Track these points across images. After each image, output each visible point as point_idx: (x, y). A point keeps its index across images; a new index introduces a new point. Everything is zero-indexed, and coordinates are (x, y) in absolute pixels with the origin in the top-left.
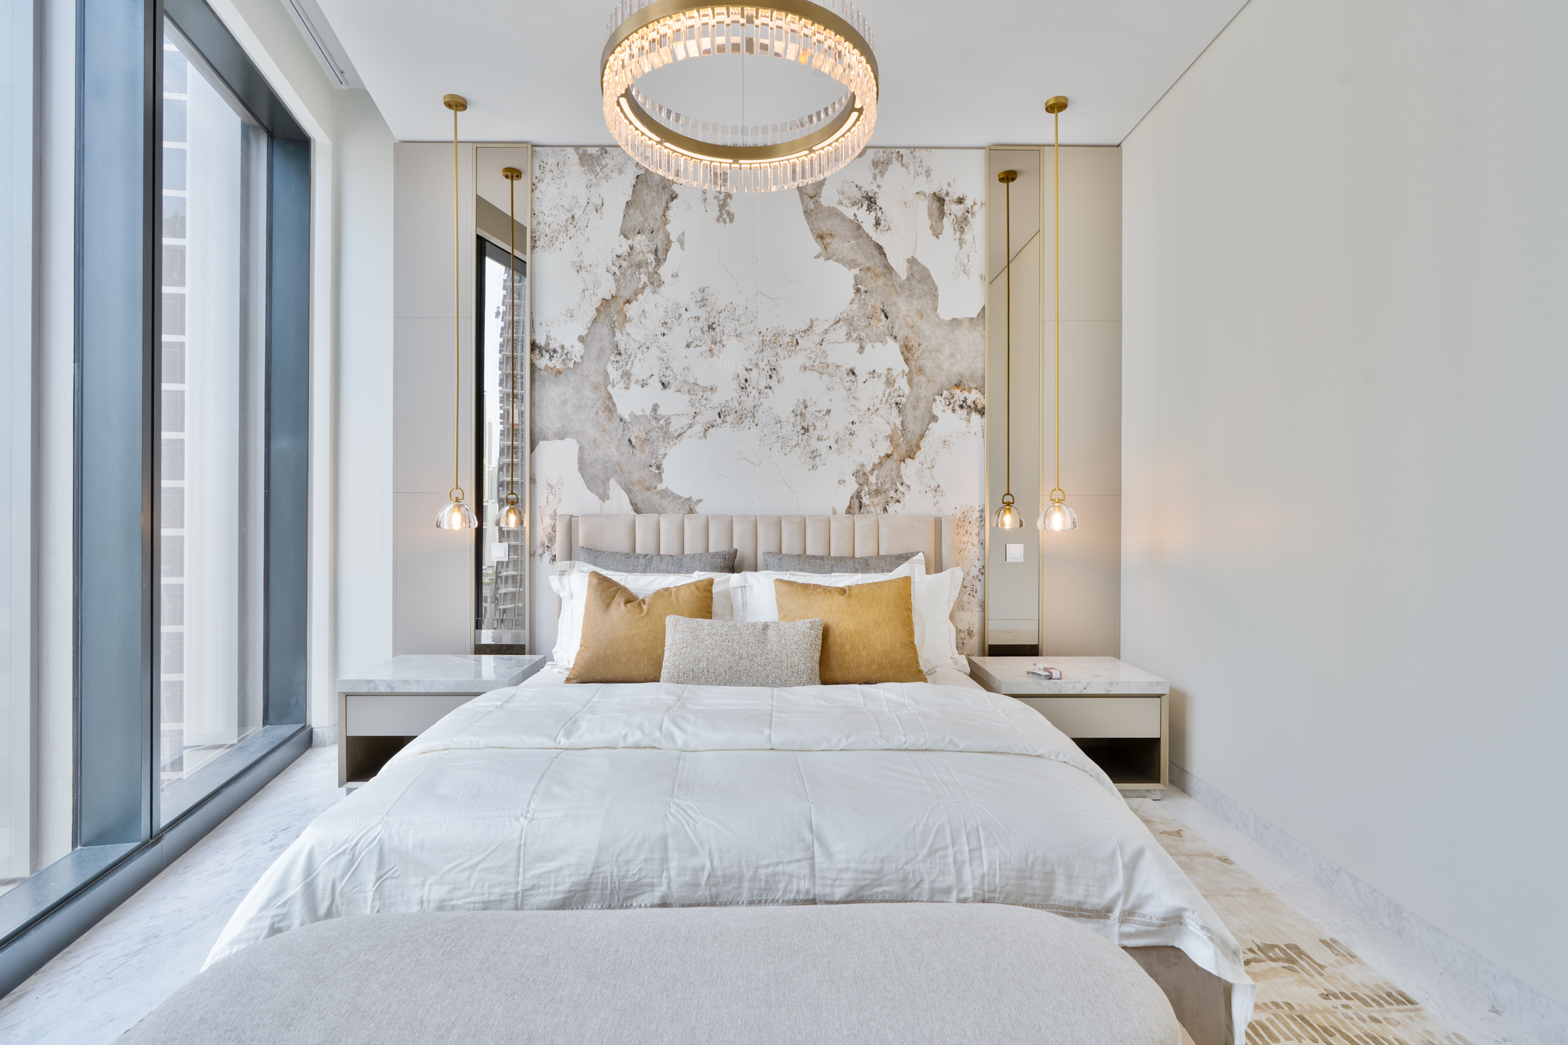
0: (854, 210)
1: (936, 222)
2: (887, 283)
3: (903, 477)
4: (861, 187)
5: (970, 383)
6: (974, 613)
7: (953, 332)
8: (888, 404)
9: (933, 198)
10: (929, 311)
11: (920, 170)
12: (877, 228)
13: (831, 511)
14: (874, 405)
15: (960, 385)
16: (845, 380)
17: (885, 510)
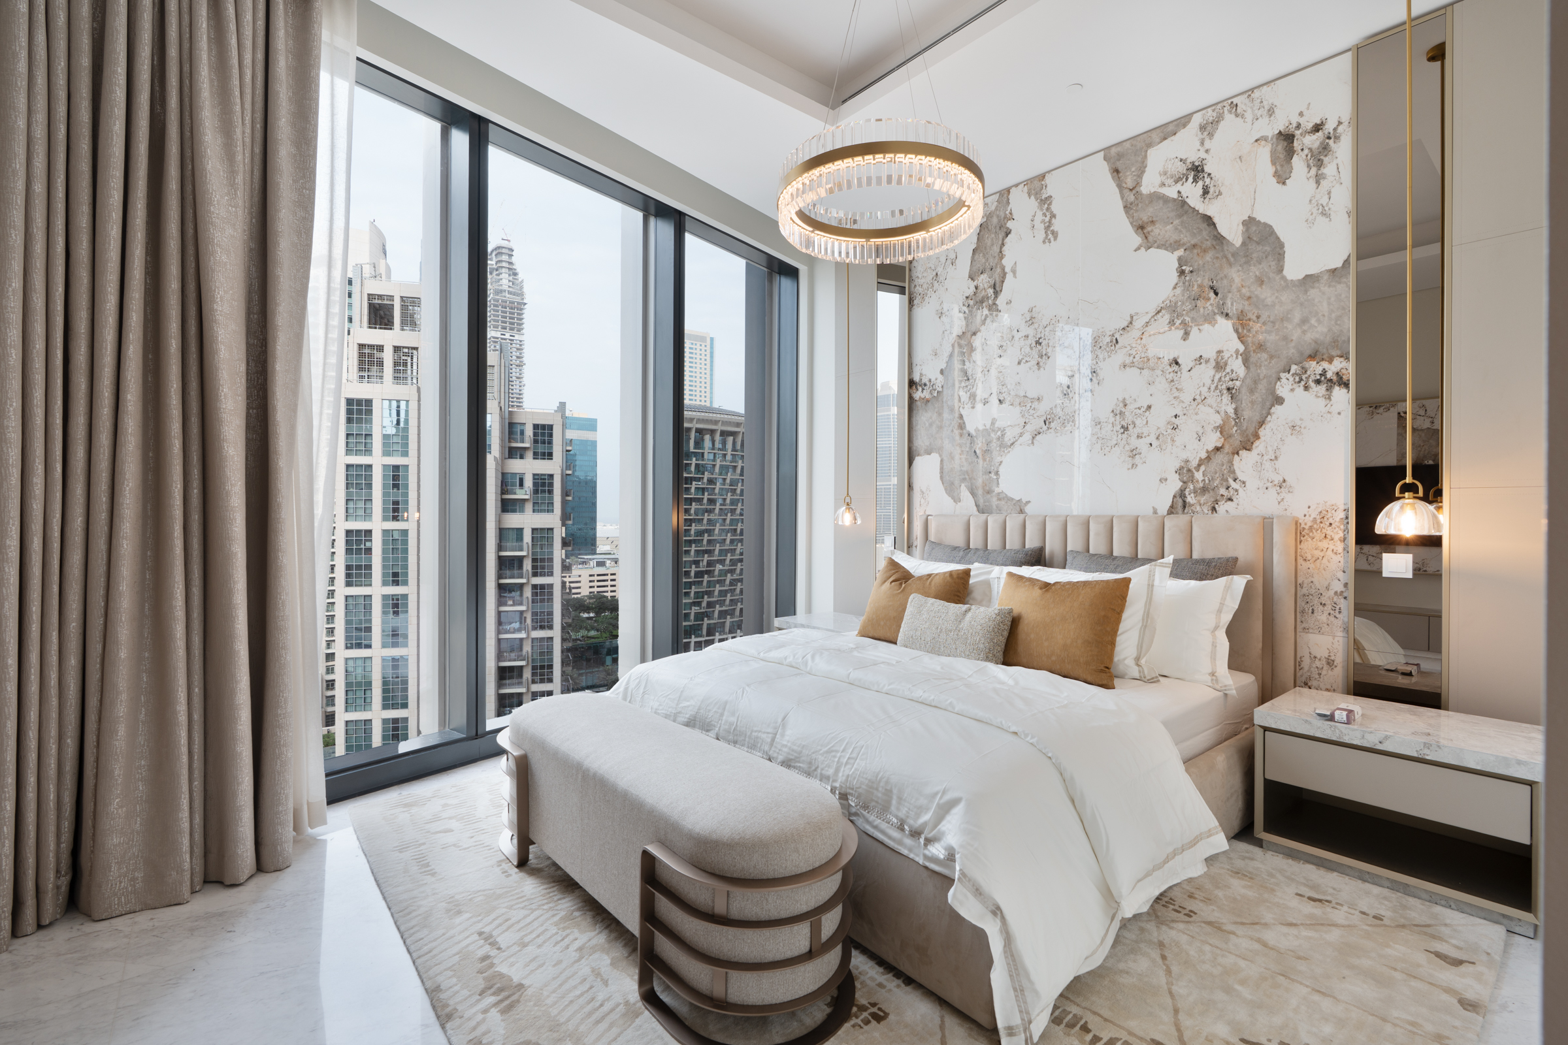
0: (1179, 187)
1: (1282, 166)
2: (1217, 255)
3: (1236, 472)
4: (1186, 160)
5: (1330, 351)
6: (1336, 639)
7: (1306, 292)
8: (1218, 391)
9: (1277, 139)
10: (1271, 275)
11: (1259, 113)
12: (1205, 198)
13: (1152, 510)
14: (1200, 395)
15: (1315, 355)
16: (1168, 372)
17: (1214, 509)
